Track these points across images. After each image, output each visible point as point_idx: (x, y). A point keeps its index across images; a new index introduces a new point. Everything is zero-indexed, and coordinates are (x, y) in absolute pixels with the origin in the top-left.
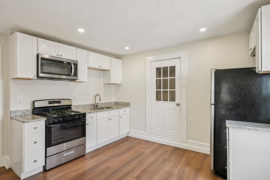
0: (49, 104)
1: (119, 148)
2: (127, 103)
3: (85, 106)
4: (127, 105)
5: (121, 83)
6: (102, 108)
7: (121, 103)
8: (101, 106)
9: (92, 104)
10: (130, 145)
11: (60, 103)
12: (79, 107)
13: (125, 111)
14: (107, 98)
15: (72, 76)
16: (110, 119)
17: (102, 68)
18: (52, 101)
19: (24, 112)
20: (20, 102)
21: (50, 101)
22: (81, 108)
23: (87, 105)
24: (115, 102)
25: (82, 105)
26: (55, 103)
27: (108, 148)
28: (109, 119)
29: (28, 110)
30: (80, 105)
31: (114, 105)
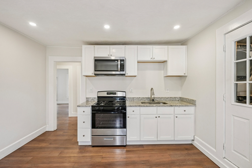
0: (107, 94)
1: (163, 156)
2: (192, 100)
3: (140, 98)
4: (192, 103)
5: (185, 74)
6: (159, 103)
7: (186, 99)
8: (160, 100)
9: (148, 98)
10: (182, 158)
11: (116, 94)
12: (134, 99)
13: (185, 111)
14: (168, 92)
15: (119, 71)
16: (159, 117)
17: (154, 59)
18: (109, 93)
19: (93, 99)
20: (91, 92)
21: (108, 93)
22: (137, 100)
23: (143, 98)
24: (181, 98)
25: (137, 98)
26: (112, 94)
27: (152, 149)
28: (157, 116)
29: (95, 98)
30: (135, 97)
31: (178, 100)
